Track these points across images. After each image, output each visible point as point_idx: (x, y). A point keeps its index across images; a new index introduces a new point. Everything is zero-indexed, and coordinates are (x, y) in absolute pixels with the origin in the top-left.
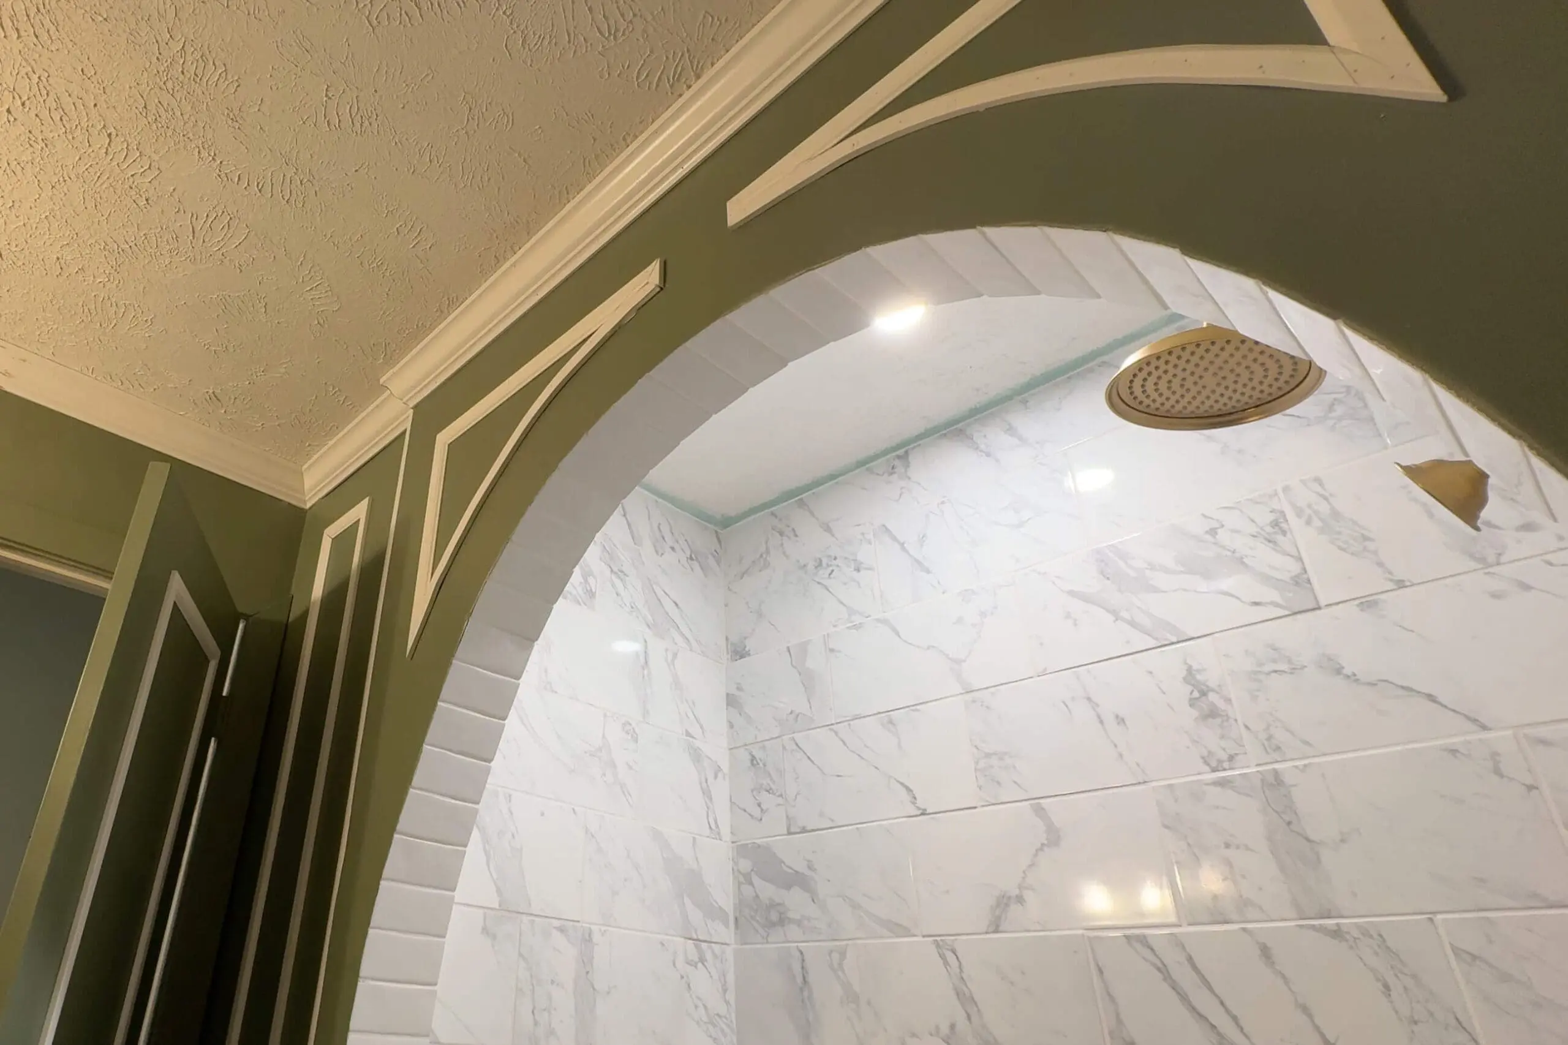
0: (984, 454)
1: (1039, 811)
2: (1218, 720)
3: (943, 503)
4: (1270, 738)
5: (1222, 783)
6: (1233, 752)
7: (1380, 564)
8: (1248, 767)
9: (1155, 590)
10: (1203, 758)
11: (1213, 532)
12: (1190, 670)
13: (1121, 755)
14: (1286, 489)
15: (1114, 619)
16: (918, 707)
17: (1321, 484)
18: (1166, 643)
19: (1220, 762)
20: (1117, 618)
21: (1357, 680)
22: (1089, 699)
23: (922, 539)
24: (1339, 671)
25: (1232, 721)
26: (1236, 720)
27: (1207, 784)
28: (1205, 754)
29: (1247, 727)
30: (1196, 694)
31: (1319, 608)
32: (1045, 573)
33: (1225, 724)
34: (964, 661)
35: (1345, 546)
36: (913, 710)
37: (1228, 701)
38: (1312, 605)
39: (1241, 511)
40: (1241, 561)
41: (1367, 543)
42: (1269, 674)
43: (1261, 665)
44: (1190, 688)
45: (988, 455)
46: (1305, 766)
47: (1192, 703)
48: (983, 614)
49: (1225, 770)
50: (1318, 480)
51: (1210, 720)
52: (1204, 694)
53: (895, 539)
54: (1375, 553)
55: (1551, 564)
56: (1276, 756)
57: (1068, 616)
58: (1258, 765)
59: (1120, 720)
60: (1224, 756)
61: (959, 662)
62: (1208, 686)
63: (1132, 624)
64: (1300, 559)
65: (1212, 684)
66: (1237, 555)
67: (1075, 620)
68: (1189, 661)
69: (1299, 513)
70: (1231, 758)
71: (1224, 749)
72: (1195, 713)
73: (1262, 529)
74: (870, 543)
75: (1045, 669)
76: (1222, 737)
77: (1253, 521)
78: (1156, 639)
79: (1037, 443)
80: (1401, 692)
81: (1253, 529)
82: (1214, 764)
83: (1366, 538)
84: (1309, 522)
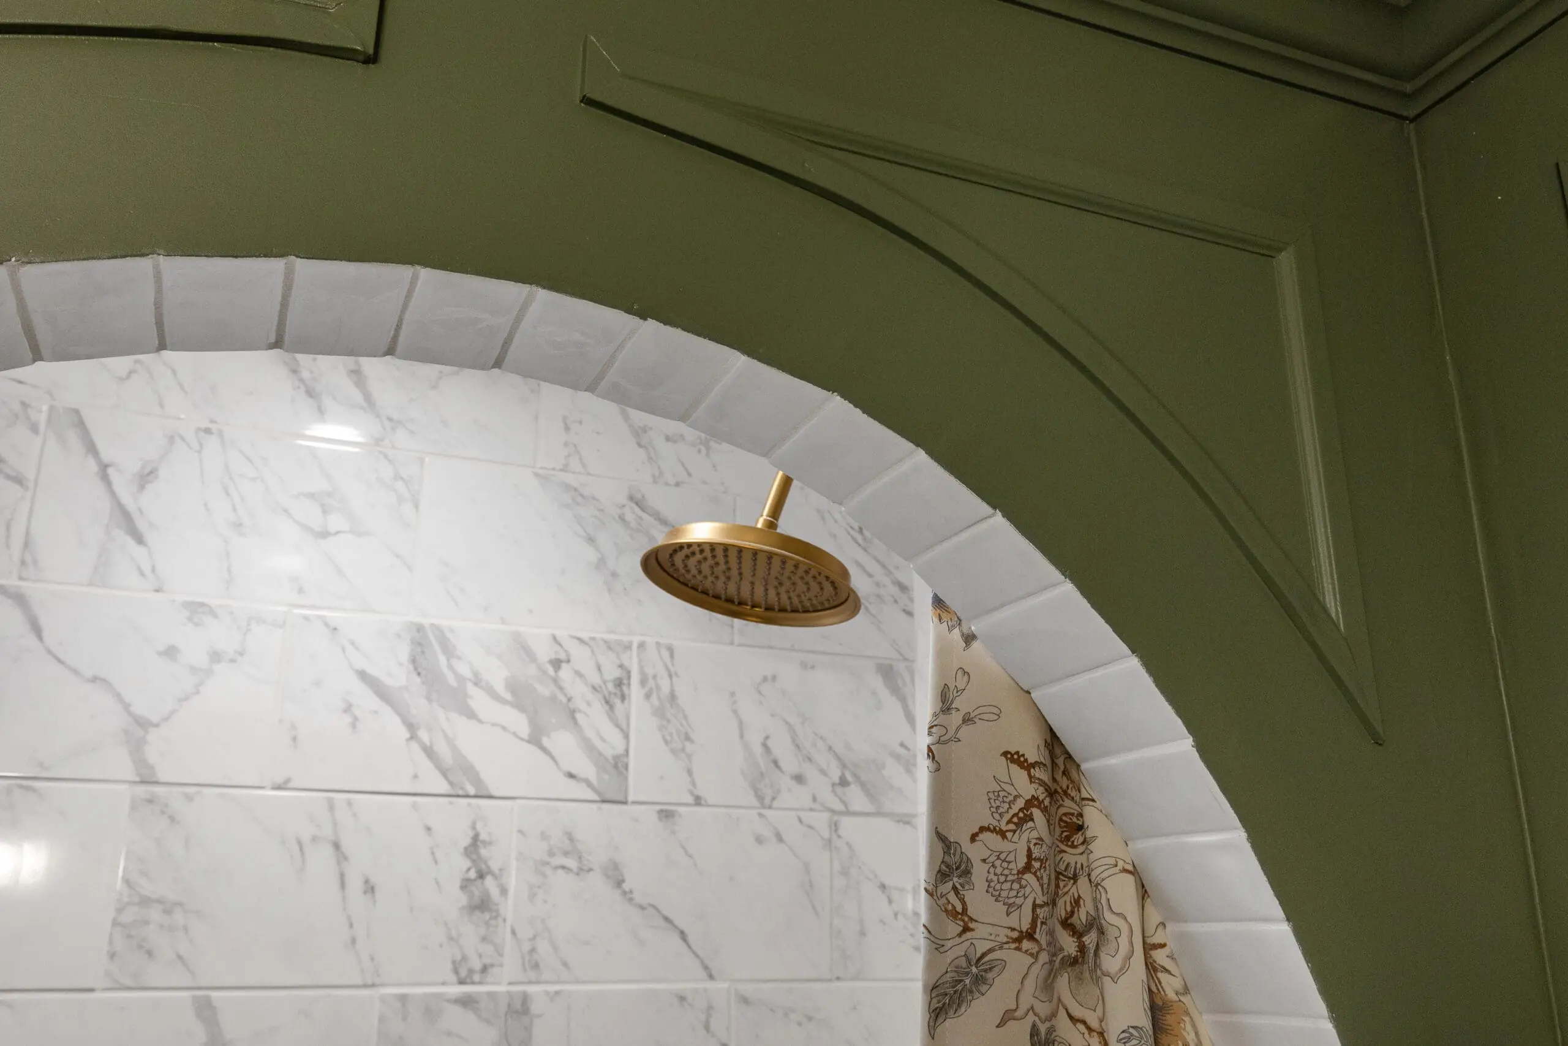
0: (303, 389)
1: (205, 1011)
2: (487, 916)
3: (208, 431)
4: (533, 950)
5: (466, 1002)
6: (487, 961)
7: (690, 772)
8: (499, 985)
9: (471, 715)
10: (454, 962)
11: (557, 664)
12: (476, 838)
13: (353, 941)
14: (642, 646)
15: (408, 735)
16: (37, 784)
17: (672, 656)
18: (461, 792)
19: (471, 972)
20: (413, 737)
21: (631, 899)
22: (337, 846)
23: (146, 477)
24: (619, 883)
25: (500, 920)
26: (504, 920)
27: (448, 1001)
28: (458, 957)
29: (514, 932)
30: (473, 874)
31: (625, 803)
32: (335, 629)
33: (493, 922)
34: (157, 725)
35: (668, 738)
36: (21, 787)
37: (504, 891)
38: (621, 798)
39: (593, 652)
40: (572, 713)
41: (687, 744)
42: (556, 868)
43: (551, 854)
44: (467, 863)
45: (310, 393)
46: (557, 993)
47: (465, 885)
48: (216, 656)
49: (473, 983)
50: (671, 650)
51: (478, 913)
52: (481, 876)
53: (92, 449)
54: (689, 757)
55: (800, 821)
56: (532, 975)
57: (348, 709)
58: (510, 983)
59: (370, 889)
60: (477, 965)
61: (144, 724)
62: (488, 867)
63: (429, 752)
64: (627, 737)
65: (495, 866)
66: (571, 705)
67: (356, 719)
68: (479, 826)
69: (643, 682)
70: (485, 969)
71: (480, 956)
72: (463, 900)
73: (605, 682)
74: (34, 428)
75: (288, 781)
76: (484, 939)
77: (599, 669)
78: (451, 784)
79: (390, 419)
80: (662, 922)
81: (595, 679)
82: (463, 973)
83: (688, 738)
84: (648, 696)
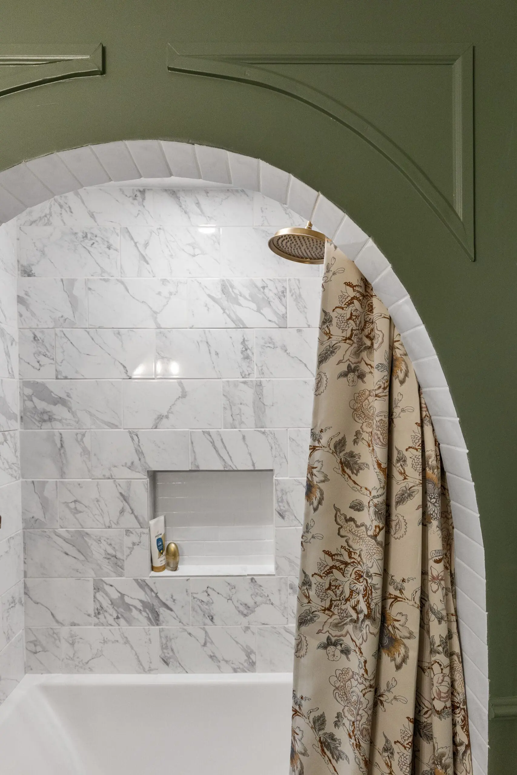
0: (183, 211)
2: (249, 360)
3: (160, 229)
4: (262, 369)
5: (245, 383)
6: (250, 372)
7: (306, 318)
8: (254, 378)
9: (240, 305)
10: (241, 373)
11: (264, 288)
12: (244, 340)
13: (214, 367)
14: (289, 280)
15: (223, 312)
16: (133, 329)
17: (299, 282)
18: (239, 327)
19: (245, 375)
20: (224, 312)
21: (289, 355)
22: (207, 343)
23: (146, 245)
24: (286, 351)
25: (252, 361)
26: (254, 361)
27: (240, 382)
28: (242, 372)
29: (256, 365)
30: (244, 349)
31: (286, 328)
32: (200, 283)
33: (250, 362)
34: (159, 313)
35: (299, 308)
36: (131, 330)
37: (253, 354)
38: (286, 327)
39: (274, 283)
40: (269, 302)
41: (305, 309)
42: (267, 347)
43: (266, 343)
44: (242, 346)
45: (186, 212)
46: (269, 380)
47: (242, 352)
48: (171, 294)
49: (246, 378)
50: (299, 280)
51: (246, 360)
52: (246, 350)
53: (132, 239)
54: (306, 313)
56: (262, 376)
57: (206, 306)
58: (256, 378)
59: (217, 354)
60: (247, 374)
61: (155, 313)
62: (248, 347)
63: (229, 316)
64: (286, 308)
65: (250, 347)
66: (269, 300)
67: (208, 308)
68: (245, 337)
69: (290, 291)
70: (249, 374)
71: (248, 371)
72: (242, 356)
73: (278, 292)
74: (118, 235)
75: (193, 326)
76: (248, 366)
77: (277, 288)
78: (236, 325)
79: (209, 217)
80: (299, 362)
81: (276, 291)
82: (243, 375)
83: (305, 307)
84: (292, 295)
